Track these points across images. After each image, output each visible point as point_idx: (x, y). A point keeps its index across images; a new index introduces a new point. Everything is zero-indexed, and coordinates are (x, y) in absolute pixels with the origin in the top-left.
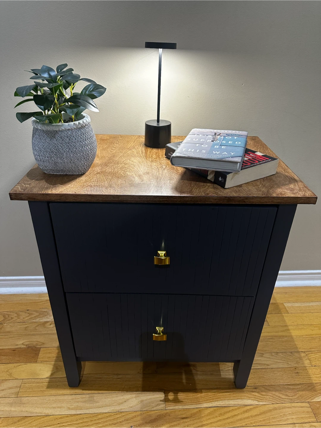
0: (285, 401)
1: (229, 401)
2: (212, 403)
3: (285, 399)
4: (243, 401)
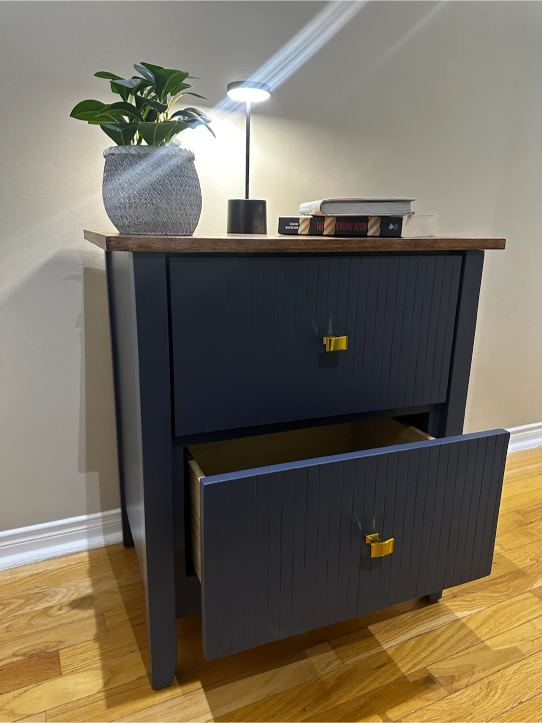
0: (502, 599)
1: (431, 622)
3: (500, 596)
4: (449, 616)
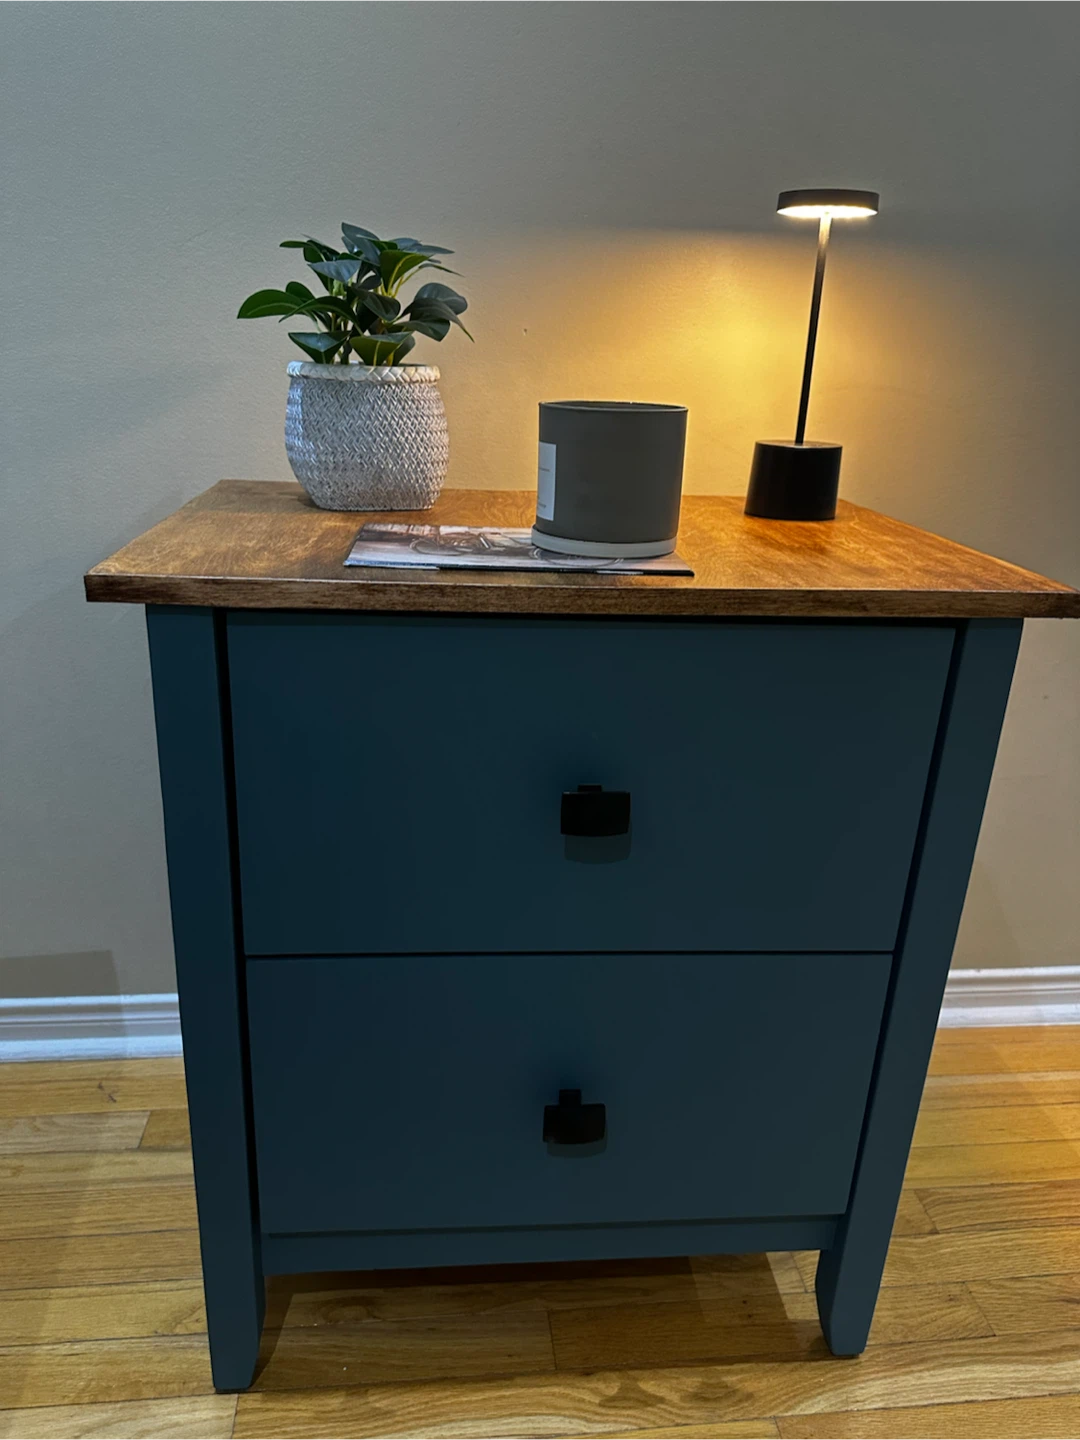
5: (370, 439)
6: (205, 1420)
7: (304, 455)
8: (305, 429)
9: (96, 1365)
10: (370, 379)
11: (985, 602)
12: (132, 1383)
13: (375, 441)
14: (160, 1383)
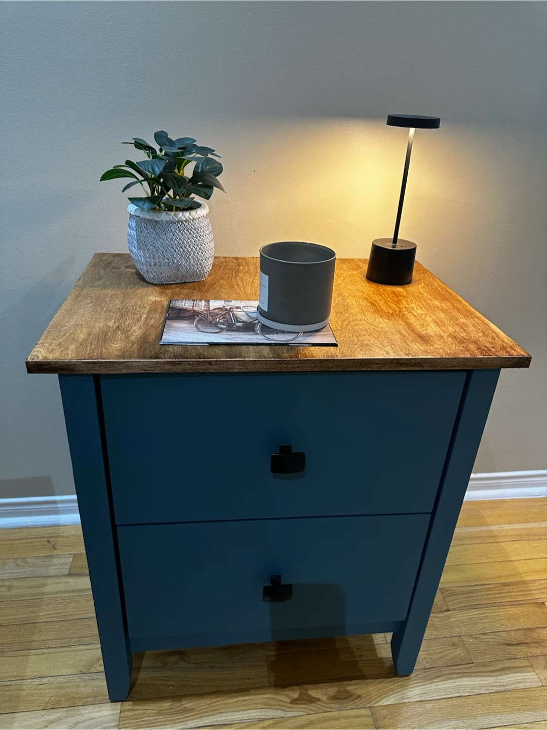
2: (203, 720)
5: (173, 250)
6: (106, 716)
7: (138, 257)
8: (138, 244)
9: (54, 689)
10: (172, 219)
11: (482, 362)
12: (70, 698)
13: (175, 251)
14: (84, 697)
